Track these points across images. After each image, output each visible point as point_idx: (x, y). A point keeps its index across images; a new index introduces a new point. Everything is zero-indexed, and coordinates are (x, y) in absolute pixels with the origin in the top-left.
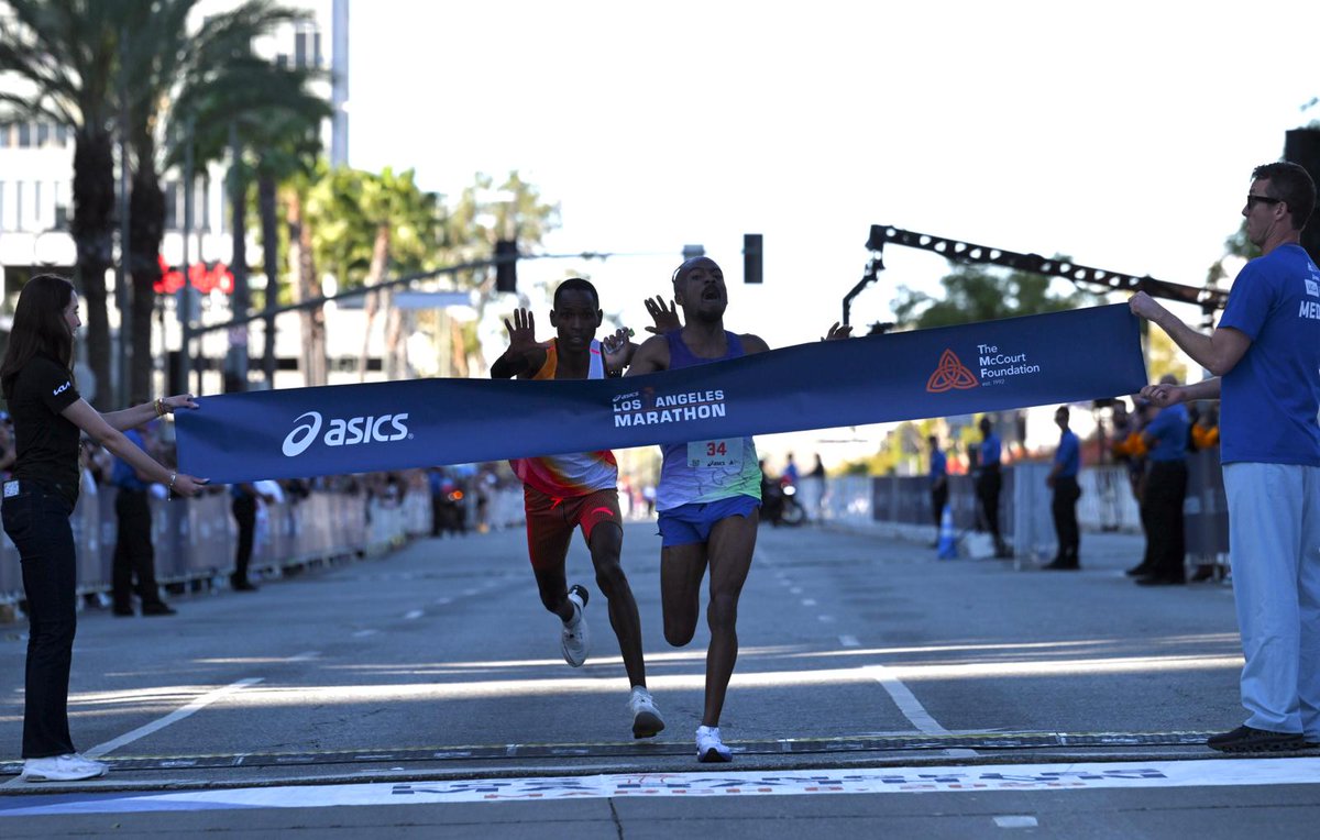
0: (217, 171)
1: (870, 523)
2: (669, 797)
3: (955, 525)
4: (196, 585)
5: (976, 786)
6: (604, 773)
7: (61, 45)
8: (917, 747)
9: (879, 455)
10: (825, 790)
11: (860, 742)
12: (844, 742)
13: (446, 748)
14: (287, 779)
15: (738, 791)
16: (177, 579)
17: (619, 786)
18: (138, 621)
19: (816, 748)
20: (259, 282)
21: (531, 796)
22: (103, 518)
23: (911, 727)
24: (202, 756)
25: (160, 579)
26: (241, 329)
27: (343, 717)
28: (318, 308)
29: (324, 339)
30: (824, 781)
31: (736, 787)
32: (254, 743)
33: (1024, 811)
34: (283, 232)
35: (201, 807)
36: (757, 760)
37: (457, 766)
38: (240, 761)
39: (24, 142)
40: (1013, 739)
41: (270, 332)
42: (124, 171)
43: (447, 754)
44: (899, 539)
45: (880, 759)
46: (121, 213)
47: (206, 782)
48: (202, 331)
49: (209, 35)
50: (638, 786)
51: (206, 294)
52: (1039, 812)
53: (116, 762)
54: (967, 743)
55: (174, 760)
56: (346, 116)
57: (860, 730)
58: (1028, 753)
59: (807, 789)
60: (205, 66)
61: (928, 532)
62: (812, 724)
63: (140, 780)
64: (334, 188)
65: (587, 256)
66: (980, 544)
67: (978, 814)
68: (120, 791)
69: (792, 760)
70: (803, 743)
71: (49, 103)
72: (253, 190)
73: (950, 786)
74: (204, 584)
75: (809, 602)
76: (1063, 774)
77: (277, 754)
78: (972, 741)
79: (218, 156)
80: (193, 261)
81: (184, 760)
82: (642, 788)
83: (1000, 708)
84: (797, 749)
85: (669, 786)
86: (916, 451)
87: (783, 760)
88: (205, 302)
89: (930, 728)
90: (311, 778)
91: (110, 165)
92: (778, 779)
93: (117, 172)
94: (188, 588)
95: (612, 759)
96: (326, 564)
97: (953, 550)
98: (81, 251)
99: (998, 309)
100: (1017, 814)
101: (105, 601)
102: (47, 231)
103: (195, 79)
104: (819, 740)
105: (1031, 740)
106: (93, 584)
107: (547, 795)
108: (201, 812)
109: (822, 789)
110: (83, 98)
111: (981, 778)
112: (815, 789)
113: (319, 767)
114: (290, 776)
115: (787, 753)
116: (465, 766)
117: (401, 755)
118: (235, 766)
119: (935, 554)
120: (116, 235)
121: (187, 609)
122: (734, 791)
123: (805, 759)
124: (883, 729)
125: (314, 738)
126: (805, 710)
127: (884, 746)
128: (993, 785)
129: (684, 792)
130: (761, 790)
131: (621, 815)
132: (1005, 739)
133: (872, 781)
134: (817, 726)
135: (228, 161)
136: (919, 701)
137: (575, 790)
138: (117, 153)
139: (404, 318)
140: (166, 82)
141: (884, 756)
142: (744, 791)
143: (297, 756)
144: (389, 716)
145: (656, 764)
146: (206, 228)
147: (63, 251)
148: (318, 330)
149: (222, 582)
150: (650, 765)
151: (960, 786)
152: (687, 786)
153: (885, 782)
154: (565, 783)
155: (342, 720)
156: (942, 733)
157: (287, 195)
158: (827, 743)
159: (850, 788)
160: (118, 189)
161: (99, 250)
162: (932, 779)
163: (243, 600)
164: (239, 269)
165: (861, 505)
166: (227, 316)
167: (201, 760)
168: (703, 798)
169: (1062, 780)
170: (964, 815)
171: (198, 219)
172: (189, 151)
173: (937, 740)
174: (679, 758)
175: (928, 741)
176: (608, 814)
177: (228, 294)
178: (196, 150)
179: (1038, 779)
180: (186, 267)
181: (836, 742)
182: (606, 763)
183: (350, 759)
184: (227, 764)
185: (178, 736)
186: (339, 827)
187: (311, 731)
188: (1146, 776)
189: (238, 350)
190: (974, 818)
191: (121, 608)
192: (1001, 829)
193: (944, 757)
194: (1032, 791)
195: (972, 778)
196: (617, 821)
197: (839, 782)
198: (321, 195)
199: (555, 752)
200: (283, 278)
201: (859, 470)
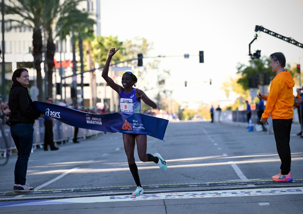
0: (68, 38)
1: (232, 123)
2: (178, 199)
3: (253, 123)
4: (64, 142)
5: (255, 194)
6: (162, 193)
7: (29, 7)
8: (240, 184)
9: (234, 104)
10: (217, 196)
11: (226, 183)
12: (222, 183)
13: (123, 186)
14: (84, 195)
15: (195, 197)
16: (59, 140)
17: (166, 196)
18: (50, 152)
19: (215, 185)
20: (79, 65)
21: (144, 199)
22: (40, 126)
23: (239, 178)
24: (63, 190)
25: (55, 141)
26: (75, 77)
27: (98, 178)
28: (94, 71)
29: (95, 79)
30: (217, 194)
31: (195, 196)
32: (77, 185)
33: (266, 201)
34: (85, 53)
35: (63, 203)
36: (200, 188)
37: (126, 191)
38: (72, 191)
39: (21, 31)
40: (264, 182)
41: (82, 77)
42: (45, 39)
43: (124, 188)
44: (239, 126)
45: (231, 188)
46: (45, 49)
47: (64, 196)
48: (65, 78)
49: (66, 4)
50: (171, 196)
51: (66, 68)
52: (270, 201)
53: (42, 191)
54: (252, 183)
55: (57, 190)
56: (100, 23)
57: (227, 180)
58: (268, 185)
59: (213, 196)
60: (64, 13)
61: (246, 124)
62: (215, 178)
63: (48, 196)
64: (98, 40)
65: (159, 56)
66: (259, 128)
67: (255, 202)
68: (43, 199)
69: (209, 188)
70: (212, 184)
71: (26, 22)
72: (77, 43)
73: (248, 195)
74: (66, 142)
75: (216, 144)
76: (276, 191)
77: (82, 189)
78: (254, 182)
79: (69, 34)
80: (63, 60)
81: (59, 191)
82: (172, 197)
83: (261, 173)
84: (211, 185)
85: (179, 196)
86: (243, 103)
87: (207, 188)
88: (66, 70)
89: (244, 179)
90: (90, 195)
91: (41, 37)
92: (205, 193)
93: (43, 39)
94: (62, 143)
95: (165, 188)
96: (97, 136)
97: (252, 129)
98: (35, 59)
99: (263, 68)
100: (264, 202)
101: (41, 147)
102: (26, 53)
103: (62, 16)
104: (216, 183)
105: (268, 182)
106: (38, 143)
107: (148, 199)
108: (62, 204)
109: (216, 196)
110: (34, 21)
111: (256, 192)
112: (215, 196)
113: (92, 192)
114: (85, 194)
115: (208, 186)
116: (128, 191)
117: (112, 189)
118: (71, 192)
119: (248, 130)
120: (43, 54)
121: (62, 148)
122: (194, 197)
123: (212, 188)
124: (232, 179)
125: (91, 184)
126: (213, 174)
127: (232, 184)
128: (259, 194)
129: (182, 197)
130: (201, 196)
131: (166, 204)
132: (262, 182)
133: (229, 194)
134: (216, 178)
135: (71, 35)
136: (242, 171)
137: (155, 197)
138: (43, 34)
139: (115, 74)
140: (55, 16)
141: (232, 187)
142: (197, 197)
143: (86, 189)
144: (110, 177)
145: (175, 190)
146: (66, 51)
147: (30, 58)
148: (94, 77)
149: (71, 141)
150: (174, 190)
151: (250, 195)
152: (183, 196)
153: (232, 194)
154: (153, 195)
155: (98, 179)
156: (246, 180)
157: (85, 43)
158: (218, 183)
159: (223, 195)
160: (43, 43)
161: (39, 58)
162: (244, 193)
163: (76, 145)
164: (74, 62)
165: (230, 117)
166: (71, 73)
167: (63, 191)
168: (187, 199)
169: (276, 192)
170: (251, 202)
171: (64, 50)
172: (61, 33)
173: (245, 182)
174: (181, 188)
175: (243, 182)
176: (163, 203)
177: (72, 68)
178: (63, 33)
179: (270, 192)
180: (61, 62)
181: (220, 183)
182: (163, 190)
183: (100, 190)
184: (69, 191)
185: (58, 184)
186: (96, 208)
187: (90, 182)
188: (297, 191)
189: (74, 82)
190: (254, 203)
191: (45, 149)
192: (260, 206)
193: (247, 187)
194: (269, 195)
195: (253, 192)
196: (165, 205)
197: (221, 194)
198: (95, 43)
199: (150, 187)
200: (85, 64)
201: (229, 109)
